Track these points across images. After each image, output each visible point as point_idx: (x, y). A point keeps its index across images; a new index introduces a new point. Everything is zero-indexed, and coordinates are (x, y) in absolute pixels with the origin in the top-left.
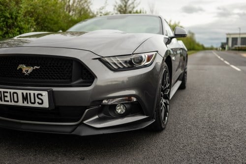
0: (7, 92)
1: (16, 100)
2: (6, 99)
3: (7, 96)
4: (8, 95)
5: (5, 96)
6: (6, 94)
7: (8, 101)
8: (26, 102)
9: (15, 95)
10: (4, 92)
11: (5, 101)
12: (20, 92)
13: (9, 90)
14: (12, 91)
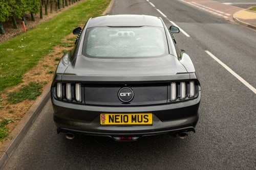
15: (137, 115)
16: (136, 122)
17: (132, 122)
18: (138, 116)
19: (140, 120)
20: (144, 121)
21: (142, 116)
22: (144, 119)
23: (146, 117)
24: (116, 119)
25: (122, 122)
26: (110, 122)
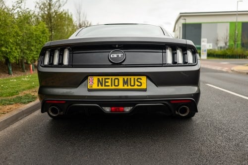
15: (129, 77)
16: (128, 86)
17: (124, 86)
18: (130, 79)
19: (132, 84)
20: (138, 85)
21: (134, 79)
22: (137, 83)
23: (139, 80)
24: (105, 82)
25: (112, 86)
26: (98, 86)
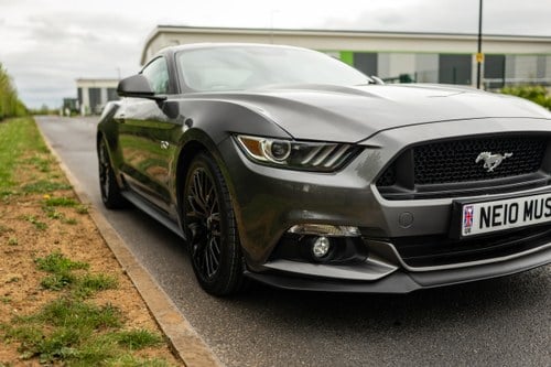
0: (500, 207)
1: (513, 218)
2: (497, 220)
3: (499, 215)
4: (501, 211)
5: (496, 215)
6: (497, 211)
7: (500, 224)
8: (528, 219)
9: (514, 208)
10: (495, 208)
11: (494, 224)
12: (521, 202)
13: (503, 202)
14: (509, 202)
